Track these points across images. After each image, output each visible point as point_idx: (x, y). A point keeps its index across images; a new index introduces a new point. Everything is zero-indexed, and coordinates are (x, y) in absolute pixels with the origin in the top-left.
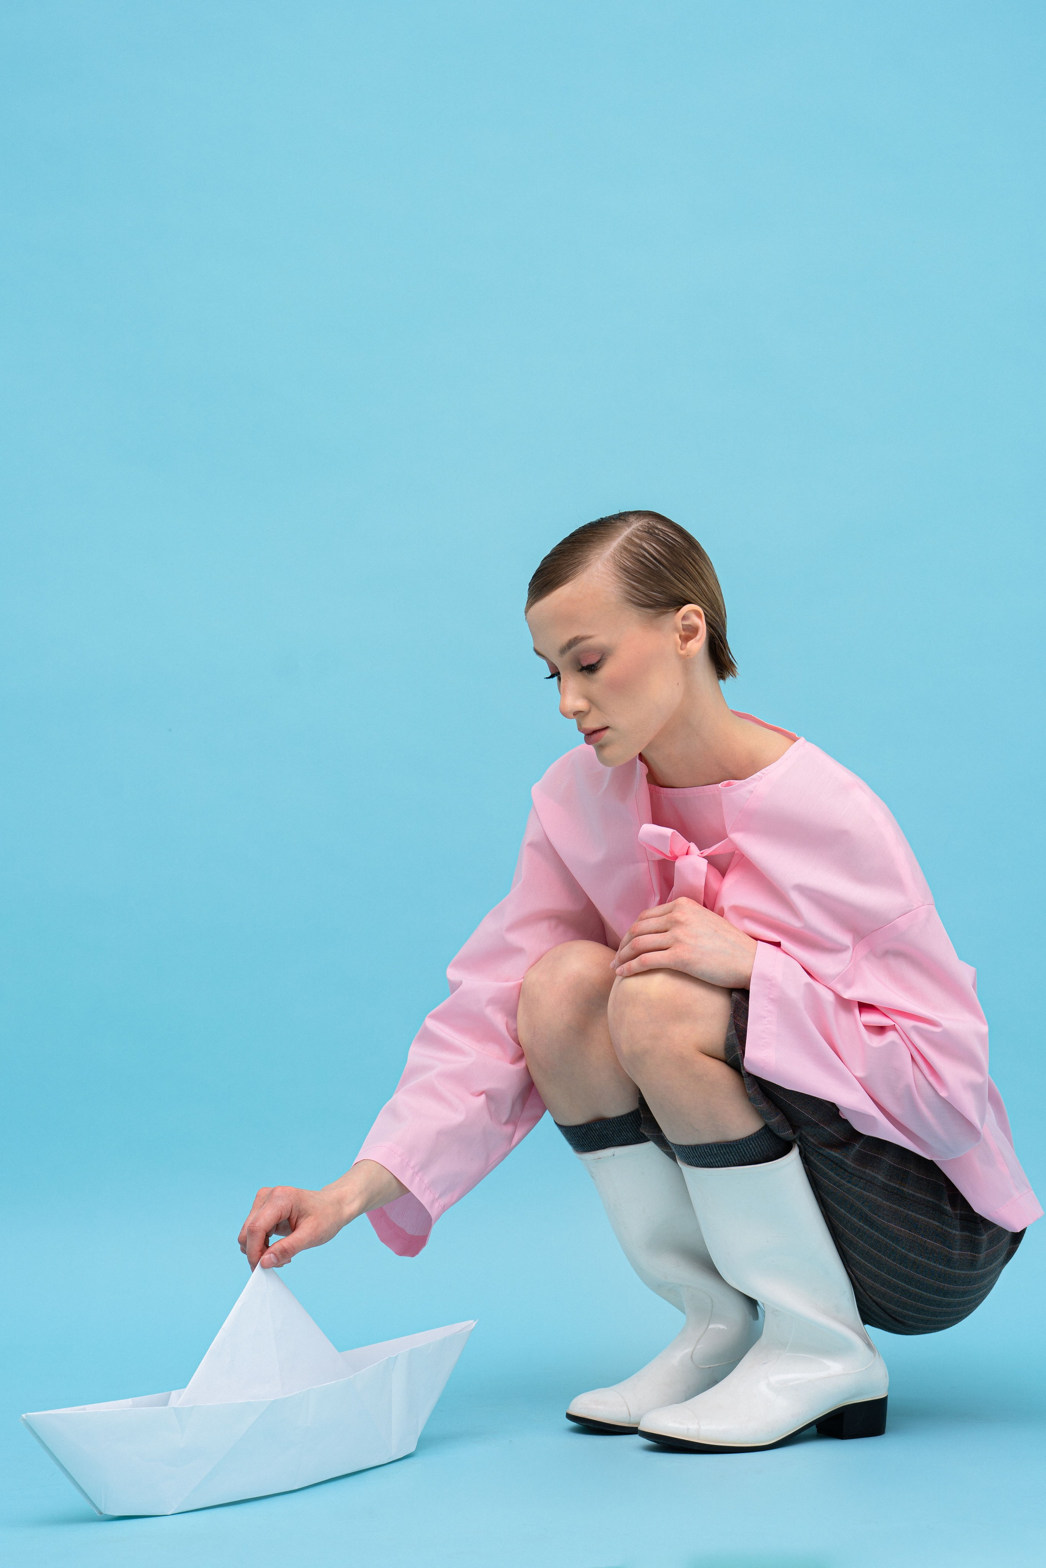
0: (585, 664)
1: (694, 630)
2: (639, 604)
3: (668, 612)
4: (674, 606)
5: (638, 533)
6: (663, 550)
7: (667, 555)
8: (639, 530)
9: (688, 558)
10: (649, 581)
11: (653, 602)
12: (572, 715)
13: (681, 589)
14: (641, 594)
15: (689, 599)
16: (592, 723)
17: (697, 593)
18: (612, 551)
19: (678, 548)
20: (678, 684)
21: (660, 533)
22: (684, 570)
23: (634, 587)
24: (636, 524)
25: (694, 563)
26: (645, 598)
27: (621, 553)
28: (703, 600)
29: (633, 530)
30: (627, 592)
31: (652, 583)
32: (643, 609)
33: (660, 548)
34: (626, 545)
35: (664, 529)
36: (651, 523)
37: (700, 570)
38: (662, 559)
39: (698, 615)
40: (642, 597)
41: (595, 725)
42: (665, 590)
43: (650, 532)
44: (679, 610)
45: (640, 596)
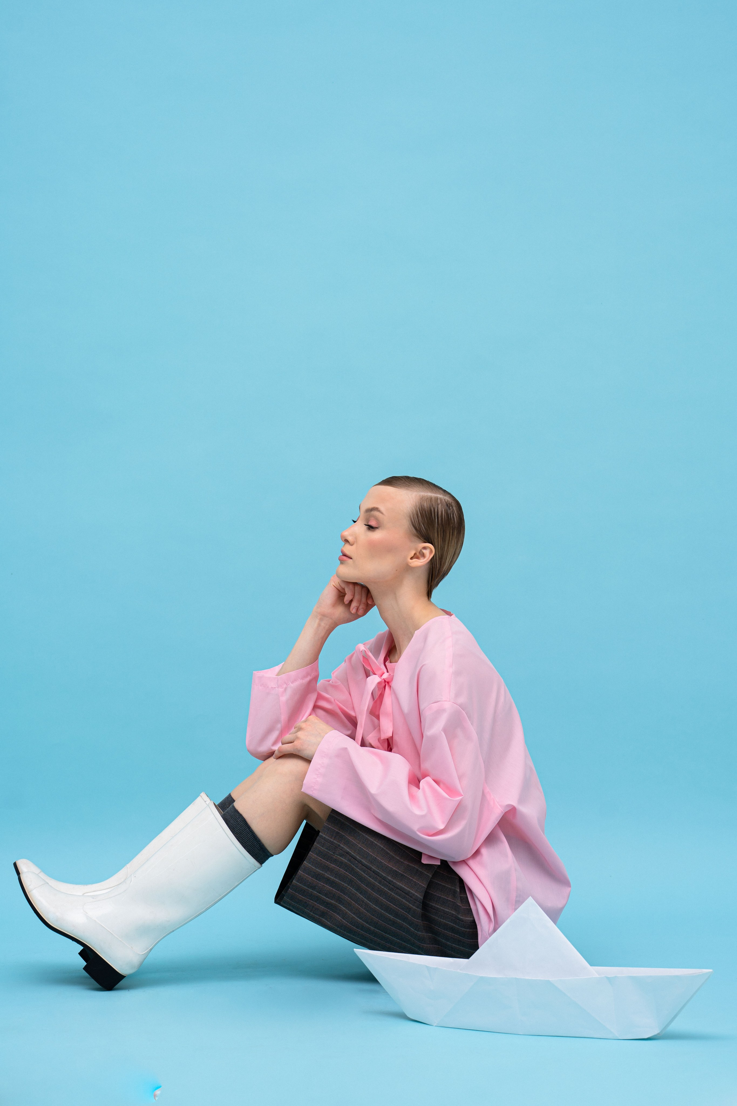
0: (370, 524)
1: (423, 555)
2: (413, 523)
3: (420, 539)
4: (425, 539)
5: (443, 500)
6: (445, 515)
7: (444, 520)
8: (445, 500)
9: (451, 530)
10: (425, 519)
11: (419, 528)
12: (344, 539)
13: (435, 536)
14: (417, 520)
15: (433, 542)
16: (348, 549)
17: (439, 545)
18: (426, 495)
19: (451, 522)
20: (397, 570)
21: (451, 510)
22: (444, 532)
23: (417, 515)
24: (447, 498)
25: (451, 534)
26: (417, 523)
27: (428, 498)
28: (439, 551)
29: (442, 498)
30: (413, 513)
31: (426, 521)
32: (412, 526)
33: (444, 513)
34: (433, 499)
35: (455, 510)
36: (453, 504)
37: (451, 539)
38: (440, 518)
39: (431, 551)
40: (417, 522)
41: (348, 553)
42: (428, 529)
43: (448, 505)
44: (425, 542)
45: (416, 521)
